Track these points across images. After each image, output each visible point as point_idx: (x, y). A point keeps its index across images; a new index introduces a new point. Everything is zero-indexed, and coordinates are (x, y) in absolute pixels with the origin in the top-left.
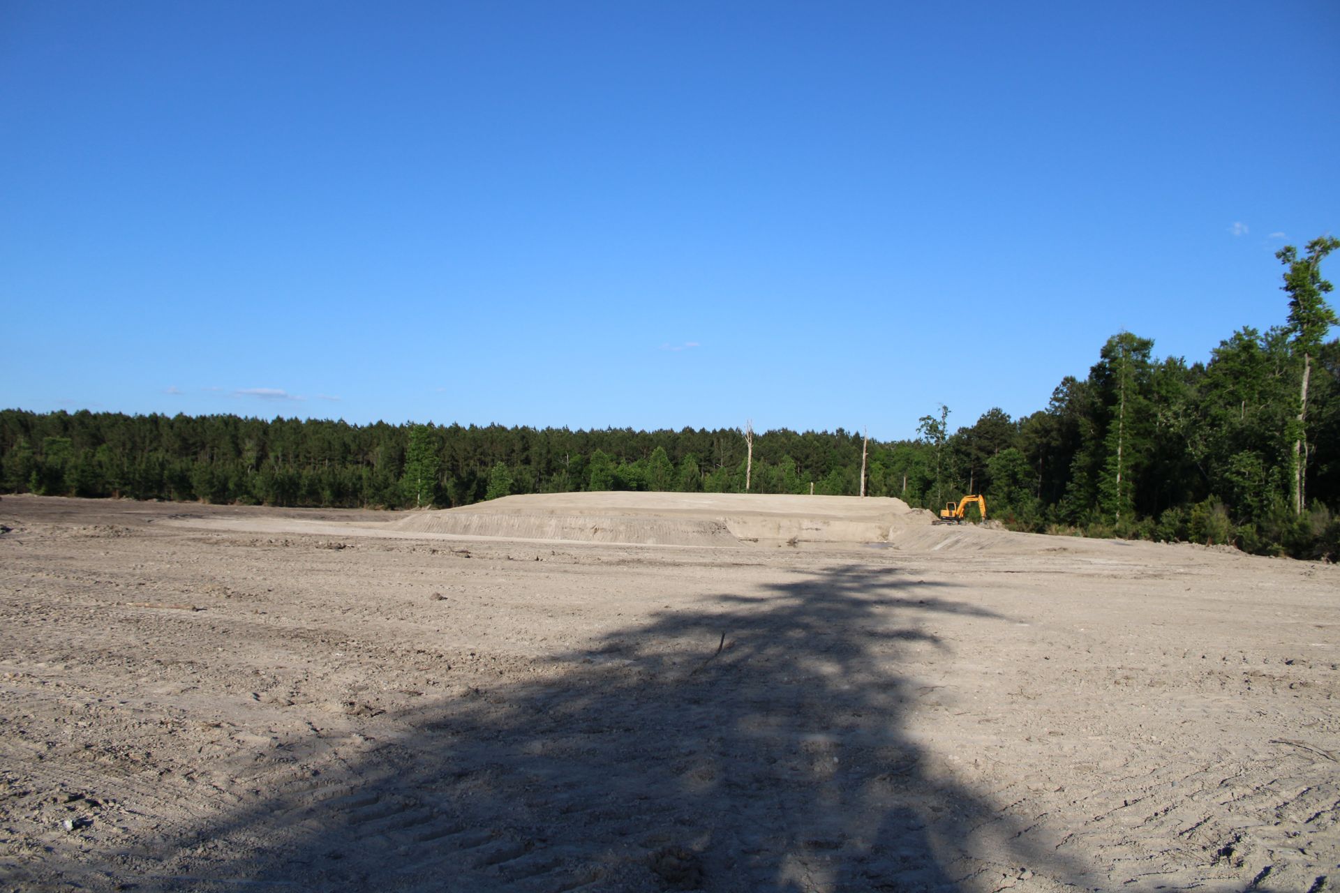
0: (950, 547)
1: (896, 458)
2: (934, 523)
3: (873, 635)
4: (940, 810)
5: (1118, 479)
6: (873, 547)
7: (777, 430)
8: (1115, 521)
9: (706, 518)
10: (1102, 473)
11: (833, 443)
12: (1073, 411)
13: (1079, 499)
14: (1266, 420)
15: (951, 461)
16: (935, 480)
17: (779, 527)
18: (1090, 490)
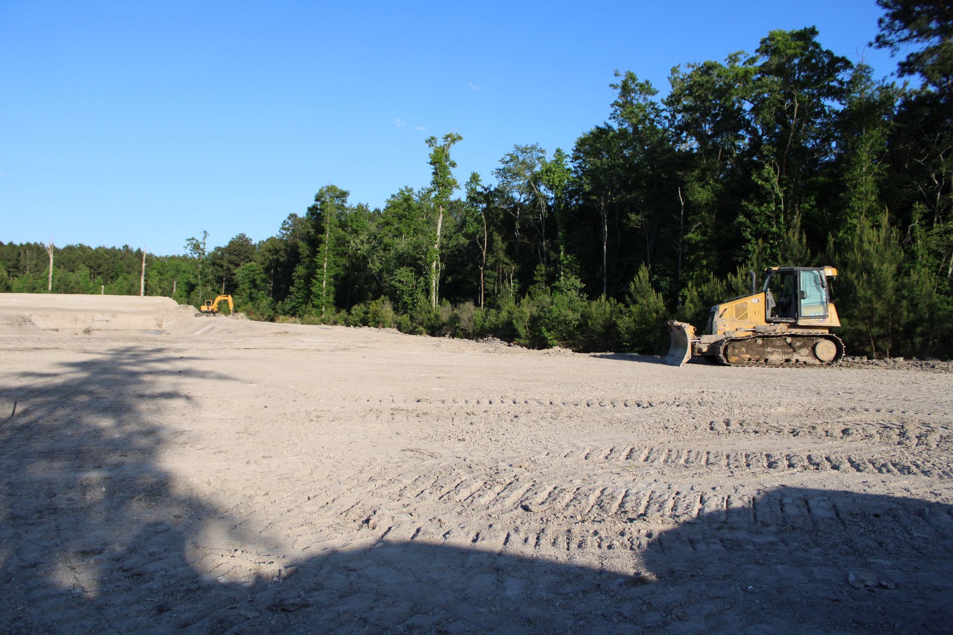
0: (207, 332)
1: (169, 268)
2: (196, 315)
3: (142, 396)
4: (180, 517)
5: (324, 285)
6: (150, 333)
7: (75, 244)
8: (322, 313)
9: (14, 313)
10: (313, 280)
11: (120, 256)
12: (295, 237)
13: (298, 298)
14: (417, 248)
15: (209, 270)
16: (197, 284)
17: (76, 320)
18: (306, 292)
